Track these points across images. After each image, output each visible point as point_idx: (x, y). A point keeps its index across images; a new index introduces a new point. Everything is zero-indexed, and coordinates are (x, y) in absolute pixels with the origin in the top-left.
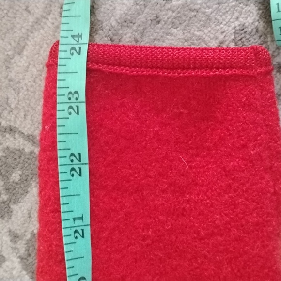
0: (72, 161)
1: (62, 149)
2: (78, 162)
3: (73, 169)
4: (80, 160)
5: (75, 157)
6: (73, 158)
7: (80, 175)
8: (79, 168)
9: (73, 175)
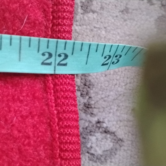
0: (60, 56)
1: (74, 46)
2: (57, 62)
3: (50, 55)
4: (59, 64)
5: (64, 59)
6: (63, 56)
7: (43, 63)
8: (51, 63)
9: (43, 54)
